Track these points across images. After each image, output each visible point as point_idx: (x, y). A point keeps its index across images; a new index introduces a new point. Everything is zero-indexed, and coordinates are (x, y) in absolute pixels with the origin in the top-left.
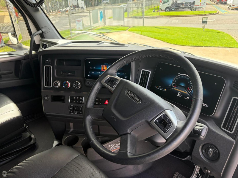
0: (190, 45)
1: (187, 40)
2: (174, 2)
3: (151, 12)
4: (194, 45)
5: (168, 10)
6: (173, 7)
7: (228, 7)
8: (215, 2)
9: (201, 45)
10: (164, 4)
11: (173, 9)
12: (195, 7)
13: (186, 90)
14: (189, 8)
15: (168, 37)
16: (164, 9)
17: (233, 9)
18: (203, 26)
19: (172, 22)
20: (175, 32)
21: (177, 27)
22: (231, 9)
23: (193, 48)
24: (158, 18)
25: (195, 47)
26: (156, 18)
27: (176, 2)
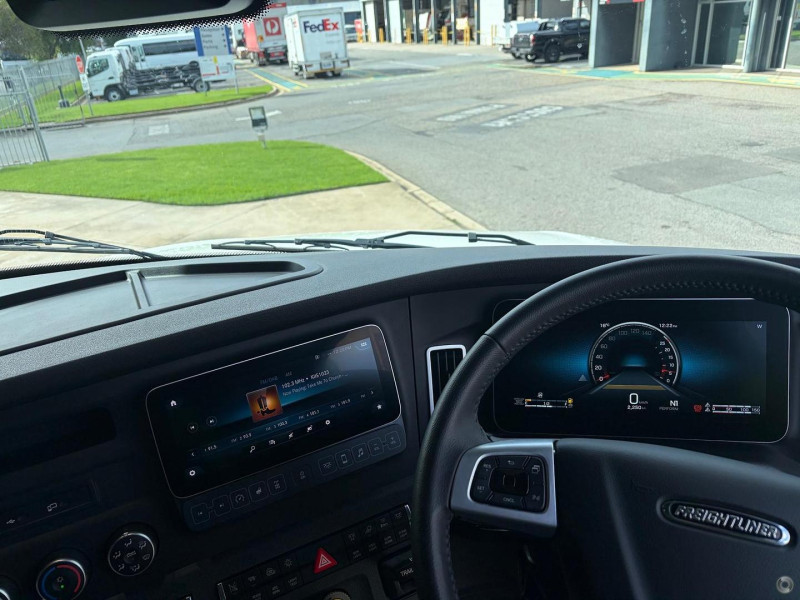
0: (248, 196)
1: (232, 184)
2: (127, 68)
3: (54, 108)
4: (262, 196)
5: (118, 96)
6: (129, 85)
7: (297, 71)
8: (252, 61)
9: (283, 192)
10: (94, 78)
11: (135, 92)
12: (204, 79)
13: (658, 378)
14: (185, 83)
15: (165, 186)
16: (101, 93)
17: (312, 75)
18: (260, 134)
19: (151, 134)
20: (179, 164)
21: (178, 148)
22: (305, 76)
23: (264, 205)
24: (90, 126)
25: (268, 201)
26: (83, 125)
27: (133, 66)
